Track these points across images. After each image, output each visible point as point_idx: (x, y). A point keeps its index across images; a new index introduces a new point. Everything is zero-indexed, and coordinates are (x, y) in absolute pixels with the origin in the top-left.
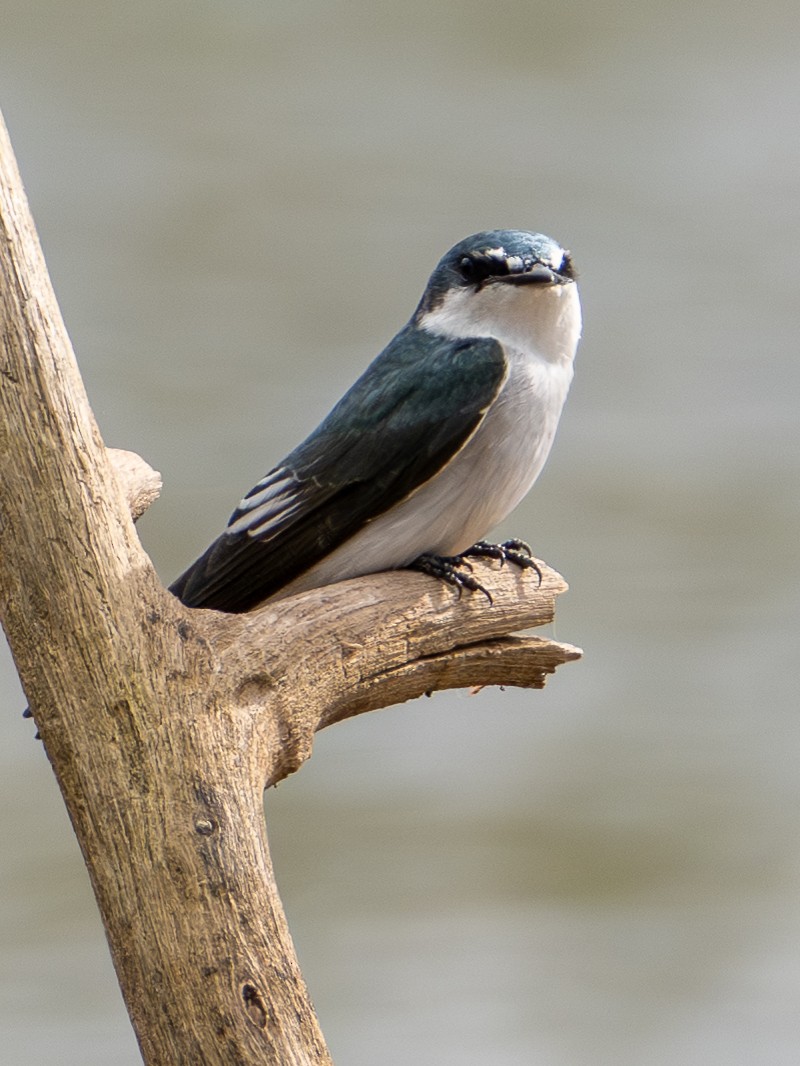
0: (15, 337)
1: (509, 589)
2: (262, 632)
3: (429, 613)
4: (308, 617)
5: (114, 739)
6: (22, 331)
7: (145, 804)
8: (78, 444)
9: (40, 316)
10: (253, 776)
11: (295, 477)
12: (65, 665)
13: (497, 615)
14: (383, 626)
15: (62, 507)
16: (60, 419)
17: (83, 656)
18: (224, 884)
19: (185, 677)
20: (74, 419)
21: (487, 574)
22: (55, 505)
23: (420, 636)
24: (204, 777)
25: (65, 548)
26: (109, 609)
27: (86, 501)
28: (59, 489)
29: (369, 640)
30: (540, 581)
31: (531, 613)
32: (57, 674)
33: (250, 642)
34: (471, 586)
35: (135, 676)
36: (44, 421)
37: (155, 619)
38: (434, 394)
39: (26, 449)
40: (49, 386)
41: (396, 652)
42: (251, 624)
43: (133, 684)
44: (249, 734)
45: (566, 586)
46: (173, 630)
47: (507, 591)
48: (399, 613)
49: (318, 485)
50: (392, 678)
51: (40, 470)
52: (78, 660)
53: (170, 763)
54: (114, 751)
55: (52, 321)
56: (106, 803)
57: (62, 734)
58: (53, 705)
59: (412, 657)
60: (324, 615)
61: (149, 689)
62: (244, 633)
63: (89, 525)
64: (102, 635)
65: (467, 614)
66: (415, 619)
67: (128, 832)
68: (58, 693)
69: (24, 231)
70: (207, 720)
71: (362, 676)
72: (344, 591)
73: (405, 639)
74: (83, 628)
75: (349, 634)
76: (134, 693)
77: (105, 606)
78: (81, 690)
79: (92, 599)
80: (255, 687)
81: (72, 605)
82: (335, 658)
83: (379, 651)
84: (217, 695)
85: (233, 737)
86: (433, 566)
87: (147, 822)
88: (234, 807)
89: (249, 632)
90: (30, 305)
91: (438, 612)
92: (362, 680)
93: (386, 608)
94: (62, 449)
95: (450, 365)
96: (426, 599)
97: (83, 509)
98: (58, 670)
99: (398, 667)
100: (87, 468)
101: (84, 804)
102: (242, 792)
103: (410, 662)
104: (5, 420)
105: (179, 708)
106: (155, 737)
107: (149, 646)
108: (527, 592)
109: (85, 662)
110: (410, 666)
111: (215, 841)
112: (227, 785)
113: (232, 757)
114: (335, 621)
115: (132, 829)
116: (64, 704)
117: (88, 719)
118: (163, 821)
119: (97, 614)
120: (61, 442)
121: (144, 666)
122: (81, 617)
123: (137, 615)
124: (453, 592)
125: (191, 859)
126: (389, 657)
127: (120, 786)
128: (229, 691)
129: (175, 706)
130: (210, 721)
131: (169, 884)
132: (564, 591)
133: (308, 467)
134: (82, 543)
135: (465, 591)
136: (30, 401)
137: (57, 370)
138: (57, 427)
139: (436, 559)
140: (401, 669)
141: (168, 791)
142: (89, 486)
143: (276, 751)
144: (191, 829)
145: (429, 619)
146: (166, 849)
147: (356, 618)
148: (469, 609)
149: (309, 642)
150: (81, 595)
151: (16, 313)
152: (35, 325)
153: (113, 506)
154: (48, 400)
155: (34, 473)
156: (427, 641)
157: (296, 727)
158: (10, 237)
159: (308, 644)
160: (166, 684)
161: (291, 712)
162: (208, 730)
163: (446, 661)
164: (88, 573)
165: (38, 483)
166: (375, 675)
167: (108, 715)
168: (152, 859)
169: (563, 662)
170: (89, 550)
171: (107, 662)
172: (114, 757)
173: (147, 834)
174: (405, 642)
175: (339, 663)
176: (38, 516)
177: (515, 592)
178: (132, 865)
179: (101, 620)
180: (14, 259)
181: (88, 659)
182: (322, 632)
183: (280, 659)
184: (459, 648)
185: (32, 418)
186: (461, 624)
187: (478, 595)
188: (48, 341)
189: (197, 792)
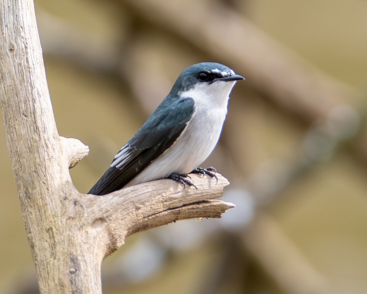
0: (28, 101)
1: (205, 184)
2: (105, 202)
3: (172, 194)
4: (125, 196)
5: (47, 240)
6: (30, 99)
7: (54, 263)
8: (46, 138)
9: (38, 94)
10: (95, 253)
11: (130, 147)
12: (34, 215)
13: (200, 194)
14: (153, 199)
15: (38, 160)
16: (40, 129)
17: (39, 212)
18: (77, 291)
19: (73, 219)
20: (46, 129)
21: (197, 179)
22: (36, 159)
23: (168, 201)
24: (74, 253)
25: (37, 174)
26: (50, 195)
27: (46, 157)
28: (37, 154)
29: (147, 204)
30: (217, 181)
31: (214, 193)
32: (31, 218)
33: (100, 206)
34: (190, 184)
35: (56, 218)
36: (35, 130)
37: (65, 199)
38: (171, 118)
39: (28, 140)
40: (38, 118)
41: (158, 208)
42: (102, 199)
43: (55, 222)
44: (95, 238)
45: (228, 183)
46: (72, 202)
47: (204, 185)
48: (160, 194)
49: (136, 150)
50: (157, 217)
51: (32, 147)
52: (38, 213)
53: (64, 249)
54: (46, 245)
55: (43, 95)
56: (42, 263)
57: (32, 238)
58: (30, 229)
59: (165, 209)
60: (130, 196)
61: (60, 223)
62: (99, 203)
63: (47, 166)
64: (46, 204)
65: (187, 194)
66: (166, 196)
67: (48, 273)
68: (31, 224)
69: (37, 64)
70: (79, 233)
71: (144, 216)
72: (140, 187)
73: (162, 203)
74: (40, 202)
75: (139, 202)
76: (55, 224)
77: (49, 194)
78: (38, 224)
79: (44, 192)
80: (100, 222)
81: (37, 194)
82: (132, 210)
83: (151, 207)
84: (84, 225)
85: (88, 239)
86: (176, 177)
87: (54, 270)
88: (85, 264)
89: (101, 202)
90: (35, 90)
91: (176, 193)
92: (144, 218)
93: (155, 193)
94: (40, 140)
95: (177, 107)
96: (172, 189)
97: (45, 160)
98: (32, 217)
99: (159, 213)
100: (48, 146)
101: (37, 263)
102: (89, 258)
103: (164, 211)
104: (22, 130)
105: (69, 229)
106: (60, 240)
107: (62, 208)
108: (212, 185)
109: (40, 214)
110: (164, 212)
111: (75, 276)
112: (83, 256)
113: (87, 246)
114: (134, 198)
115: (49, 272)
116: (33, 229)
117: (39, 234)
118: (59, 269)
119: (45, 197)
120: (40, 137)
121: (59, 215)
122: (40, 198)
123: (59, 197)
124: (182, 186)
125: (67, 282)
126: (155, 209)
127: (47, 257)
128: (89, 223)
129: (68, 229)
130: (80, 234)
131: (59, 291)
132: (227, 185)
133: (134, 143)
134: (43, 172)
135: (187, 186)
136: (31, 124)
137: (42, 112)
138: (39, 133)
139: (178, 175)
140: (160, 213)
141: (62, 258)
142: (48, 152)
143: (108, 243)
144: (68, 272)
145: (172, 196)
146: (59, 279)
147: (142, 196)
148: (188, 192)
149: (123, 205)
150: (41, 191)
151: (29, 93)
152: (35, 97)
153: (57, 159)
154: (37, 122)
155: (29, 148)
156: (171, 203)
157: (115, 235)
158: (30, 67)
159: (121, 206)
160: (66, 221)
161: (113, 229)
162: (79, 237)
163: (179, 210)
164: (44, 183)
165: (30, 152)
166: (150, 216)
167: (46, 232)
168: (54, 282)
169: (228, 209)
170: (45, 175)
171: (47, 214)
172: (46, 247)
173: (54, 274)
174: (162, 204)
175: (134, 213)
176: (29, 164)
177: (208, 186)
178: (48, 284)
179: (46, 199)
180: (31, 74)
181: (41, 213)
182: (128, 201)
183: (110, 211)
184: (184, 205)
185: (30, 129)
186: (185, 197)
187: (192, 187)
188: (40, 102)
189: (71, 259)
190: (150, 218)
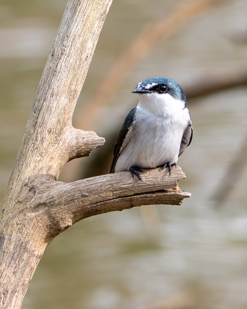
14: (102, 188)
19: (21, 203)
28: (26, 145)
37: (26, 185)
41: (107, 196)
46: (28, 189)
50: (107, 203)
63: (27, 156)
66: (117, 186)
73: (112, 192)
75: (86, 191)
83: (99, 196)
84: (26, 208)
92: (91, 204)
94: (33, 133)
97: (28, 151)
99: (109, 200)
110: (114, 200)
123: (23, 184)
134: (22, 161)
145: (123, 186)
157: (57, 218)
159: (68, 194)
160: (15, 205)
161: (54, 213)
163: (131, 198)
164: (19, 170)
170: (23, 164)
182: (76, 190)
184: (137, 194)
190: (99, 204)
